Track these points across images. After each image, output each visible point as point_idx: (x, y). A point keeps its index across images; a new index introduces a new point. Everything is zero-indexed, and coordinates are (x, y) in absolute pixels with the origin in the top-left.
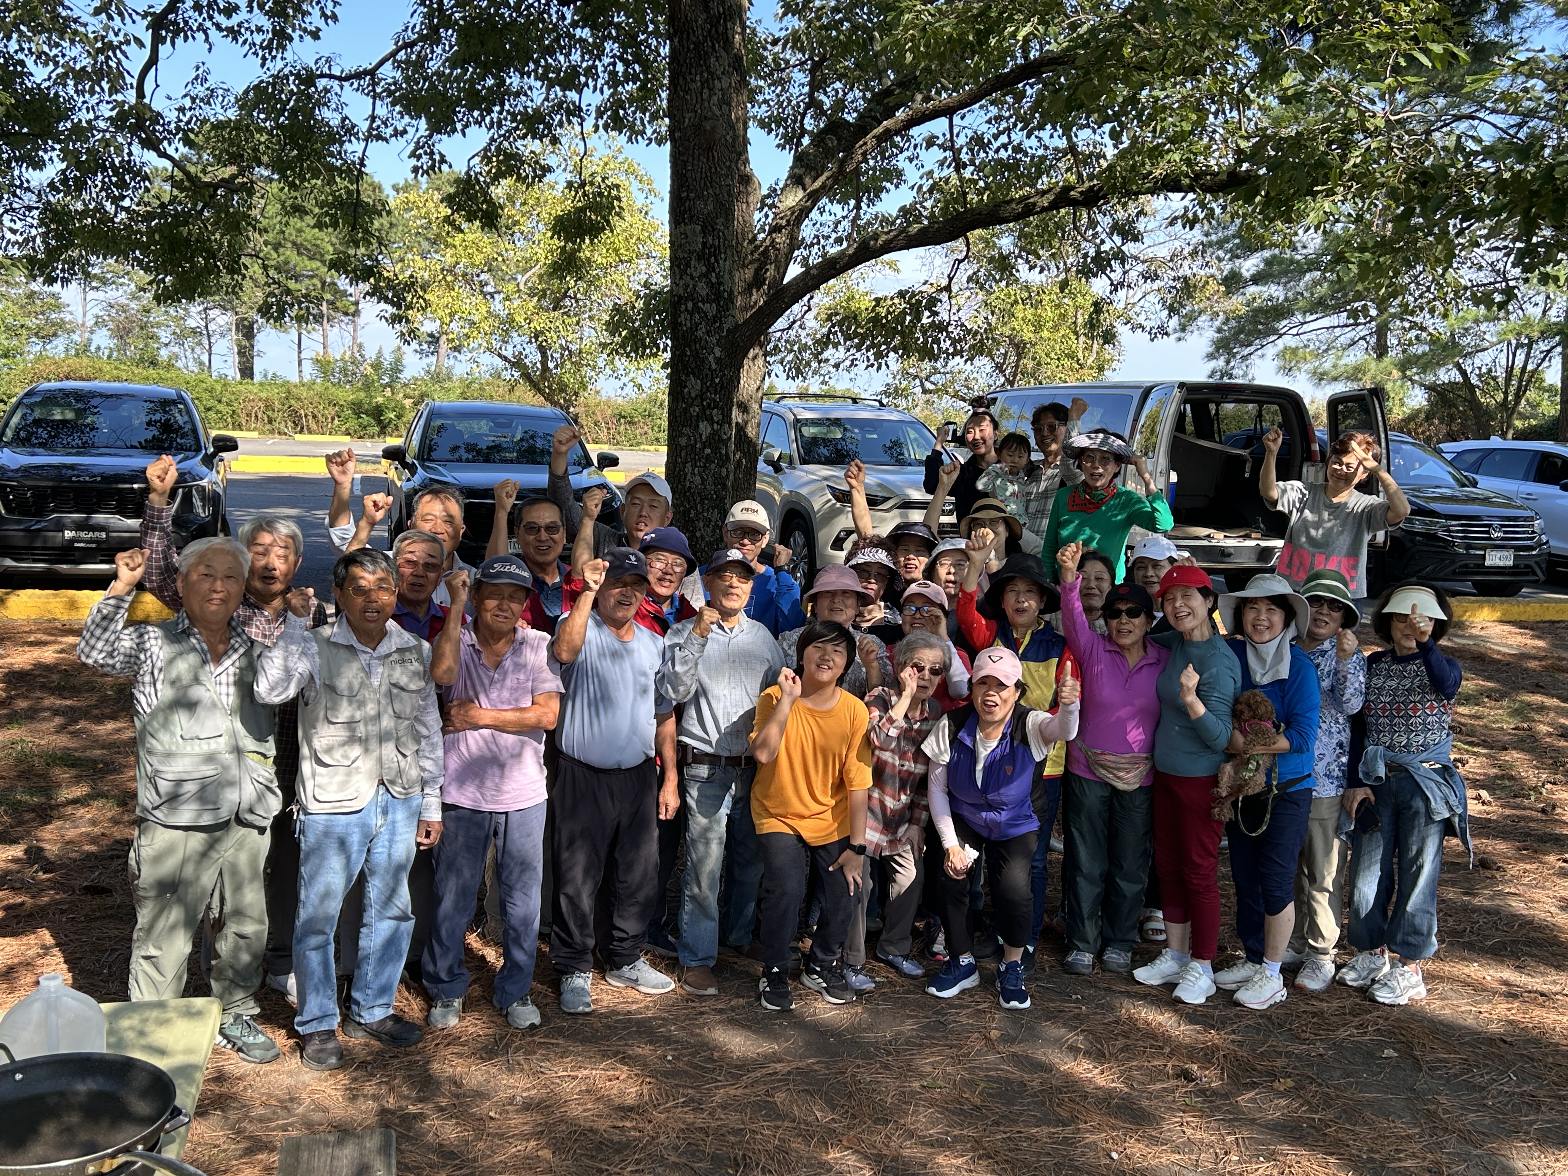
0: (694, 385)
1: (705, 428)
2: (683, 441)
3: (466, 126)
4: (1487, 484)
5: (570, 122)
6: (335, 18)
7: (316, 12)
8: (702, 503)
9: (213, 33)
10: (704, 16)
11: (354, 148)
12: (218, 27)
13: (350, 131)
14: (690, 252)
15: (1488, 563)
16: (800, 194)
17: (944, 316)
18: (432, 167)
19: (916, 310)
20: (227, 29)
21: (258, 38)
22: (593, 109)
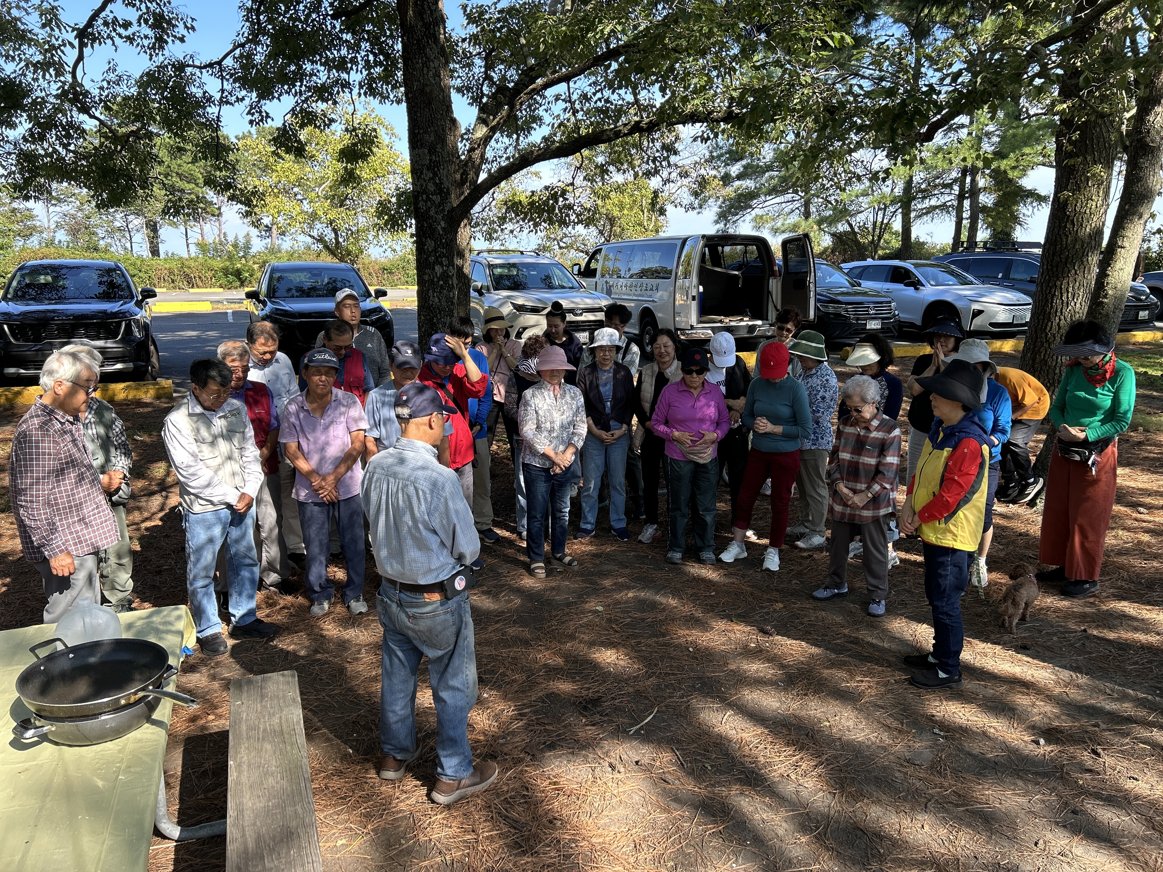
0: (430, 244)
1: (438, 269)
2: (426, 277)
3: (280, 95)
4: (867, 285)
5: (344, 92)
6: (193, 28)
7: (181, 25)
8: (440, 313)
9: (117, 39)
10: (421, 24)
11: (212, 110)
12: (120, 36)
13: (209, 100)
14: (423, 165)
15: (868, 327)
16: (485, 129)
17: (571, 200)
18: (262, 120)
19: (555, 197)
20: (126, 37)
21: (146, 42)
22: (357, 83)
